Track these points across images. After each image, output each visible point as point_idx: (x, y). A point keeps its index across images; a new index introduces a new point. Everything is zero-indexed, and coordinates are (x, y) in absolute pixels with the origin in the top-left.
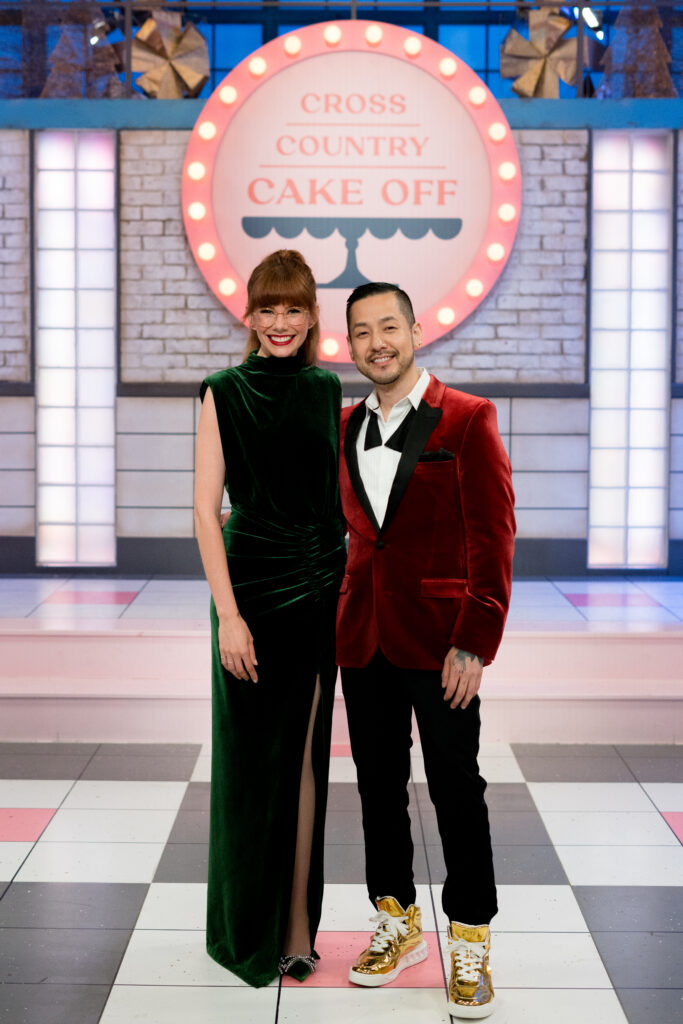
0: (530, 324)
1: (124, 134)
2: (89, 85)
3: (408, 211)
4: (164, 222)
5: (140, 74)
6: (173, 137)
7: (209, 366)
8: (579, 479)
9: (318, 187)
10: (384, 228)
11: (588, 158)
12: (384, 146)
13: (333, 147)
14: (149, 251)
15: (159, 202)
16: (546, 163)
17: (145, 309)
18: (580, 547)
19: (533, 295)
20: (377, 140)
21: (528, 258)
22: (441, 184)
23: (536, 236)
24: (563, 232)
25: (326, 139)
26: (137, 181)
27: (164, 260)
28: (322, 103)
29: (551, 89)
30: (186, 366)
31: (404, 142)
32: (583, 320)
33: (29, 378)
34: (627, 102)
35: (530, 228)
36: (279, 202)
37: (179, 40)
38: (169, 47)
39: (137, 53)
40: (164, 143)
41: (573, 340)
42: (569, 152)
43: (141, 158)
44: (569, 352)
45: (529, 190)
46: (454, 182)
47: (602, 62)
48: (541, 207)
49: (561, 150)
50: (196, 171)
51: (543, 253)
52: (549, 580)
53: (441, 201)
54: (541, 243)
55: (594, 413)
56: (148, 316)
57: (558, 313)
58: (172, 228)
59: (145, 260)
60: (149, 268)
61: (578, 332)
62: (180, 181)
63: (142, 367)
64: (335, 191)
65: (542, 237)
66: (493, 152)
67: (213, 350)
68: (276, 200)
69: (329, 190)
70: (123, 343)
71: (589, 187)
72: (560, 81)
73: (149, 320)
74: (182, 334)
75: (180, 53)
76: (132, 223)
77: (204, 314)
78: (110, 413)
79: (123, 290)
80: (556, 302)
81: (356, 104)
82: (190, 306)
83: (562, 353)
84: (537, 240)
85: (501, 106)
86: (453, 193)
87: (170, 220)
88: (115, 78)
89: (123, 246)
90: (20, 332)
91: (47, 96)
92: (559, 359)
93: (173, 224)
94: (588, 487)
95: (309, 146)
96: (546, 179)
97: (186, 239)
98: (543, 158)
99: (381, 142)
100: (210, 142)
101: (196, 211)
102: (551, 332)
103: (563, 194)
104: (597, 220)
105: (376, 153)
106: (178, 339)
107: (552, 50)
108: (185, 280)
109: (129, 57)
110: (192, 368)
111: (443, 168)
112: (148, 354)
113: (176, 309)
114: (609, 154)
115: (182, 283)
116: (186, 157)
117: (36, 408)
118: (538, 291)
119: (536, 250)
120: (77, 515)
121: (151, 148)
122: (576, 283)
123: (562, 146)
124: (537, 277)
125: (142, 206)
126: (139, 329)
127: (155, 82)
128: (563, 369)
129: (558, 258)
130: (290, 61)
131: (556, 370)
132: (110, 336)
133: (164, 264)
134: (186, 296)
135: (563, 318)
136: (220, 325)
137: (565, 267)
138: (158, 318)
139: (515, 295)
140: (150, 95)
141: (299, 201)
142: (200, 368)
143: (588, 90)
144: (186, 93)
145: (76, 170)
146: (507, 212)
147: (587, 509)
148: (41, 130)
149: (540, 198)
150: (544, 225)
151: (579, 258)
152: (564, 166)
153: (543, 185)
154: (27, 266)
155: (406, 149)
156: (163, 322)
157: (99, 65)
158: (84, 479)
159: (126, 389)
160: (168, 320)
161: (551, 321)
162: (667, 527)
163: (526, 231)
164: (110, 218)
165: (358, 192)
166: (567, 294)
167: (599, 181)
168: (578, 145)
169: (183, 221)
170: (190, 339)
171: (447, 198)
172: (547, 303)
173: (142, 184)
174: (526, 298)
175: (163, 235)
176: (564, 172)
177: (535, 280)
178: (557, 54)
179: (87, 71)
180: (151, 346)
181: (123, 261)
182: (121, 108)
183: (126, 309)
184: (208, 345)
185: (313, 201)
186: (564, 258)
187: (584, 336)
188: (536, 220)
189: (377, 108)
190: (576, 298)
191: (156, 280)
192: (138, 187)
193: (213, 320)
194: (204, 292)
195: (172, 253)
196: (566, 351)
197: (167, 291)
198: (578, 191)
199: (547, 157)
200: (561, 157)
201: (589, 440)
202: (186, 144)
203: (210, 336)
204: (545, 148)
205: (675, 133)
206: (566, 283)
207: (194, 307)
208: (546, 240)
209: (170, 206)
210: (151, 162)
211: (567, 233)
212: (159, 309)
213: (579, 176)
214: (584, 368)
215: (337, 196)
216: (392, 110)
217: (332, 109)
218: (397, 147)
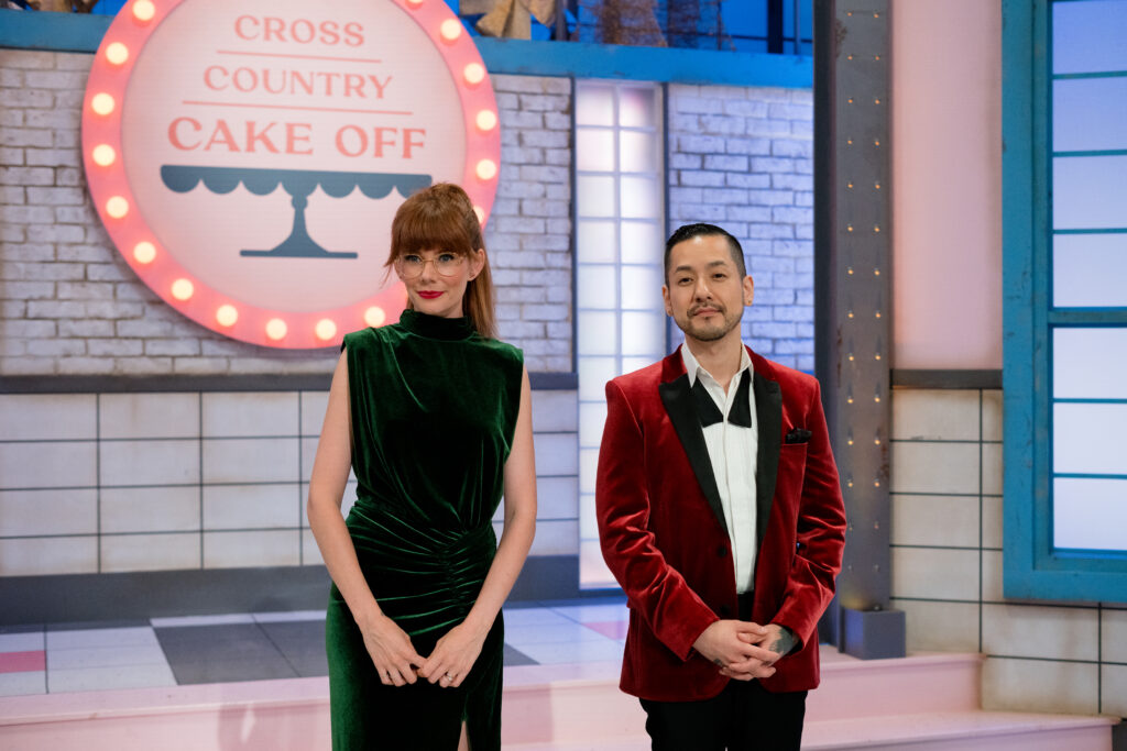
0: (510, 303)
3: (368, 164)
4: (55, 168)
6: (68, 59)
7: (116, 353)
8: (566, 484)
9: (257, 131)
10: (338, 184)
11: (571, 111)
12: (338, 84)
13: (275, 83)
14: (36, 205)
15: (50, 144)
16: (524, 114)
17: (29, 281)
18: (571, 564)
19: (512, 268)
20: (329, 77)
21: (505, 225)
22: (407, 133)
23: (514, 199)
24: (545, 195)
25: (266, 73)
26: (19, 115)
27: (55, 217)
28: (261, 28)
29: (522, 29)
30: (86, 354)
31: (362, 81)
32: (569, 299)
34: (611, 49)
35: (506, 189)
36: (208, 148)
40: (54, 69)
41: (557, 321)
42: (550, 103)
43: (24, 85)
44: (554, 336)
45: (504, 145)
46: (423, 132)
48: (520, 165)
49: (540, 99)
50: (103, 104)
51: (523, 219)
52: (543, 606)
53: (407, 154)
54: (520, 208)
55: (582, 406)
56: (34, 290)
57: (542, 290)
58: (65, 177)
59: (30, 217)
60: (32, 228)
61: (561, 312)
62: (79, 116)
63: (27, 356)
64: (278, 137)
65: (521, 200)
66: (468, 96)
67: (121, 334)
68: (205, 143)
69: (270, 135)
71: (572, 145)
72: (535, 22)
73: (36, 295)
74: (80, 313)
76: (12, 169)
77: (110, 287)
80: (538, 277)
81: (303, 31)
82: (91, 278)
83: (546, 336)
84: (516, 203)
85: (476, 44)
86: (421, 145)
87: (63, 167)
92: (544, 343)
93: (67, 172)
94: (578, 493)
95: (246, 80)
96: (524, 132)
97: (87, 191)
98: (520, 108)
99: (334, 79)
100: (121, 67)
101: (104, 155)
102: (533, 312)
103: (544, 151)
104: (581, 181)
105: (329, 92)
106: (75, 319)
108: (83, 244)
110: (94, 356)
111: (409, 113)
112: (38, 338)
113: (72, 281)
114: (595, 109)
115: (80, 248)
116: (86, 87)
118: (517, 264)
119: (514, 216)
121: (36, 74)
122: (560, 255)
123: (541, 94)
124: (517, 247)
125: (25, 148)
126: (22, 306)
128: (548, 355)
129: (539, 226)
131: (538, 357)
133: (56, 223)
134: (86, 264)
135: (546, 297)
136: (131, 301)
137: (548, 236)
138: (49, 293)
141: (233, 147)
142: (106, 356)
144: (75, 6)
146: (487, 169)
147: (577, 519)
149: (517, 155)
150: (523, 187)
151: (562, 226)
152: (544, 118)
153: (520, 140)
155: (365, 90)
156: (55, 297)
160: (62, 295)
161: (532, 299)
163: (504, 194)
165: (306, 139)
166: (550, 268)
167: (582, 137)
168: (559, 95)
169: (83, 167)
170: (91, 319)
171: (414, 150)
172: (528, 278)
173: (25, 119)
174: (504, 272)
175: (55, 186)
176: (544, 126)
177: (514, 251)
180: (40, 328)
183: (5, 280)
184: (115, 326)
185: (250, 148)
186: (546, 225)
187: (571, 319)
188: (516, 181)
189: (330, 39)
190: (561, 273)
191: (45, 243)
192: (19, 122)
193: (121, 295)
194: (110, 259)
195: (67, 210)
196: (550, 334)
197: (60, 258)
198: (560, 148)
199: (525, 108)
200: (541, 108)
201: (578, 438)
202: (88, 70)
203: (117, 315)
204: (524, 98)
205: (665, 86)
206: (549, 255)
207: (96, 278)
208: (526, 204)
209: (61, 148)
210: (36, 92)
211: (549, 196)
212: (50, 281)
213: (561, 130)
214: (570, 354)
215: (281, 143)
216: (347, 41)
217: (273, 36)
218: (354, 86)
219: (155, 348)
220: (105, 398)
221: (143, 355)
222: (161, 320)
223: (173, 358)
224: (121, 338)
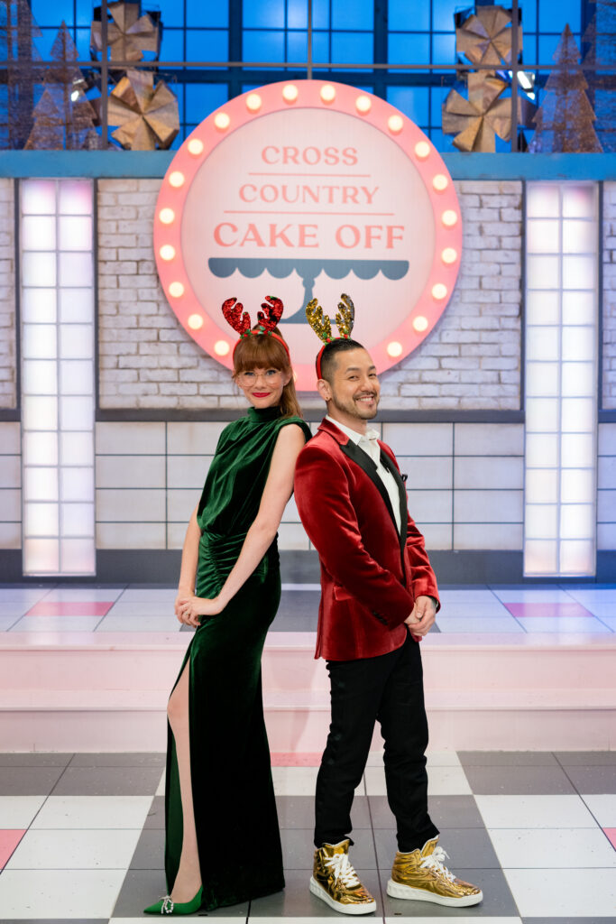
0: (470, 357)
1: (100, 182)
2: (70, 137)
3: (360, 254)
4: (138, 262)
5: (116, 128)
6: (146, 185)
7: (179, 393)
8: (516, 496)
9: (278, 231)
10: (338, 269)
11: (522, 207)
12: (338, 195)
13: (291, 194)
14: (125, 288)
15: (134, 245)
16: (485, 211)
17: (120, 342)
18: (517, 557)
19: (473, 330)
20: (331, 189)
21: (468, 297)
22: (390, 229)
23: (476, 276)
24: (500, 273)
25: (284, 188)
26: (113, 225)
27: (138, 297)
28: (281, 155)
29: (488, 143)
30: (158, 394)
31: (356, 191)
32: (518, 353)
33: (15, 405)
34: (557, 156)
35: (470, 269)
36: (242, 245)
37: (152, 96)
38: (142, 103)
39: (112, 108)
40: (138, 191)
41: (509, 370)
42: (505, 201)
43: (117, 204)
44: (506, 382)
45: (468, 235)
46: (402, 228)
47: (534, 120)
48: (480, 250)
49: (497, 199)
50: (167, 216)
51: (482, 292)
52: (489, 588)
53: (390, 245)
54: (480, 284)
55: (528, 436)
56: (123, 348)
57: (496, 347)
58: (145, 268)
59: (121, 297)
60: (123, 304)
61: (515, 363)
62: (152, 225)
63: (118, 395)
64: (293, 235)
65: (481, 277)
66: (437, 200)
67: (182, 379)
68: (241, 240)
69: (287, 233)
70: (101, 372)
71: (523, 233)
72: (497, 137)
73: (124, 352)
74: (155, 365)
75: (153, 109)
76: (109, 263)
77: (175, 346)
78: (90, 436)
79: (101, 325)
80: (493, 337)
81: (312, 156)
82: (162, 339)
83: (500, 382)
84: (477, 280)
85: (444, 159)
86: (401, 238)
87: (143, 260)
88: (94, 132)
89: (101, 284)
90: (6, 363)
91: (31, 147)
92: (497, 387)
93: (146, 264)
94: (524, 503)
95: (269, 193)
96: (484, 225)
97: (158, 278)
98: (481, 206)
99: (335, 191)
100: (180, 188)
101: (167, 252)
102: (489, 364)
103: (500, 239)
104: (530, 261)
105: (331, 200)
106: (150, 369)
107: (489, 109)
108: (157, 315)
109: (106, 112)
110: (163, 395)
111: (391, 214)
112: (125, 382)
113: (149, 342)
114: (541, 202)
115: (155, 318)
116: (158, 204)
117: (22, 432)
118: (478, 326)
119: (476, 289)
120: (60, 529)
121: (125, 195)
122: (512, 319)
123: (498, 194)
124: (477, 313)
125: (118, 248)
126: (115, 359)
127: (130, 135)
128: (501, 397)
129: (495, 297)
130: (251, 117)
131: (494, 397)
132: (90, 366)
133: (138, 300)
134: (159, 329)
135: (500, 352)
136: (189, 356)
137: (502, 305)
138: (133, 350)
139: (458, 330)
140: (125, 147)
141: (260, 243)
142: (171, 395)
143: (522, 146)
144: (158, 145)
145: (57, 215)
146: (450, 255)
147: (523, 523)
148: (25, 178)
149: (479, 242)
150: (483, 266)
151: (514, 296)
152: (500, 213)
153: (481, 230)
154: (13, 303)
155: (358, 198)
156: (137, 353)
157: (79, 119)
158: (66, 497)
159: (104, 415)
160: (142, 352)
161: (489, 354)
162: (596, 539)
163: (466, 272)
164: (89, 258)
165: (314, 236)
166: (503, 329)
167: (531, 227)
168: (512, 195)
169: (155, 261)
170: (162, 368)
171: (396, 242)
172: (485, 337)
173: (118, 228)
174: (466, 333)
175: (137, 274)
176: (500, 219)
177: (476, 316)
178: (493, 112)
179: (67, 125)
180: (128, 375)
181: (100, 298)
182: (98, 159)
183: (103, 342)
184: (178, 373)
185: (273, 244)
186: (500, 296)
187: (520, 368)
188: (477, 262)
189: (332, 160)
190: (512, 333)
191: (130, 315)
192: (114, 231)
193: (182, 351)
194: (175, 326)
195: (146, 291)
196: (502, 380)
197: (141, 325)
198: (513, 236)
199: (485, 206)
200: (498, 206)
201: (524, 461)
202: (158, 191)
203: (180, 366)
204: (484, 198)
205: (601, 184)
206: (502, 320)
207: (165, 340)
208: (484, 280)
209: (143, 247)
210: (125, 208)
211: (503, 274)
212: (133, 342)
213: (514, 222)
214: (519, 396)
215: (295, 239)
216: (345, 162)
217: (290, 160)
218: (350, 195)
219: (205, 390)
220: (170, 425)
221: (198, 394)
222: (210, 369)
223: (219, 396)
224: (182, 382)
